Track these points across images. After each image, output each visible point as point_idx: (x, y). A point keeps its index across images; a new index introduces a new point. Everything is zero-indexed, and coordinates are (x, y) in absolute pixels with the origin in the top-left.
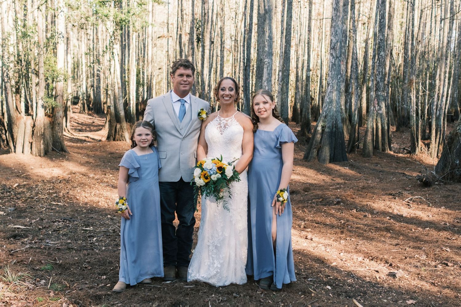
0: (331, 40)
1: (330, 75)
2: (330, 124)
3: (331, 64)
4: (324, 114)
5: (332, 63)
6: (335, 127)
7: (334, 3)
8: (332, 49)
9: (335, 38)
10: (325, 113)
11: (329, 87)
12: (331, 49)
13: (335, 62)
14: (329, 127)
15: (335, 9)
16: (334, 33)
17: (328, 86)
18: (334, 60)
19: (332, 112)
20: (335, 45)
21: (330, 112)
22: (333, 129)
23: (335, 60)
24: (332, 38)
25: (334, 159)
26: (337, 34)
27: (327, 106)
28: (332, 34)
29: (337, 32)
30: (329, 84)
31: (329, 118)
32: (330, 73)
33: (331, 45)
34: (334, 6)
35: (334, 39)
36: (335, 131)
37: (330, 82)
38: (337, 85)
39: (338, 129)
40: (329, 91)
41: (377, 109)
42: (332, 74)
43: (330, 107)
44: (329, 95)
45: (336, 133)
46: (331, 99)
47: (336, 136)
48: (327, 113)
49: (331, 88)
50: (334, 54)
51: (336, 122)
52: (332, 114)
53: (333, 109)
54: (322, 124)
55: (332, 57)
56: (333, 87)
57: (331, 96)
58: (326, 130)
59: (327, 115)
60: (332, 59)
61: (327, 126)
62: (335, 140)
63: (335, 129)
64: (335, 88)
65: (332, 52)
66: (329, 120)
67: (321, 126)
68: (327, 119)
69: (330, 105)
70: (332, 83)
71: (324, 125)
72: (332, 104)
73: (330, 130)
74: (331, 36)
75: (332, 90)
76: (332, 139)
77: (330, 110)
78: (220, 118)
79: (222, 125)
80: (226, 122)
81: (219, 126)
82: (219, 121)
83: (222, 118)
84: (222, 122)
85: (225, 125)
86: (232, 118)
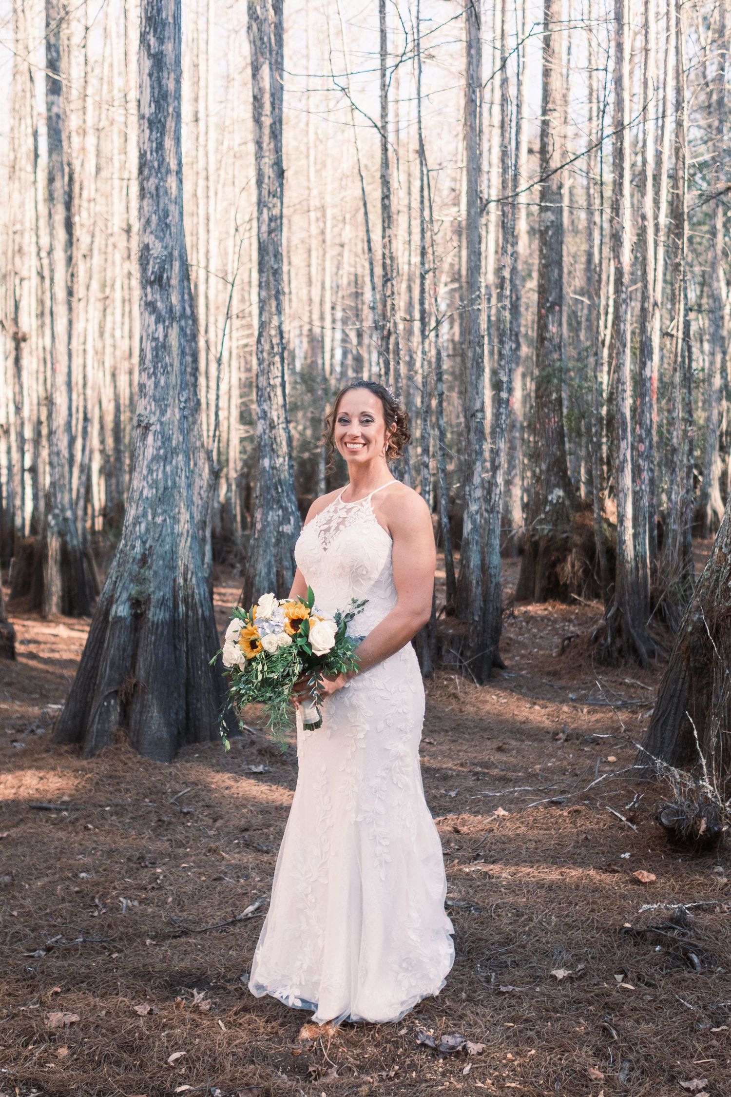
0: (146, 248)
1: (150, 390)
2: (165, 592)
3: (148, 346)
4: (138, 549)
5: (155, 339)
6: (185, 600)
7: (147, 97)
8: (152, 283)
9: (162, 239)
10: (138, 544)
11: (150, 438)
12: (146, 282)
13: (166, 336)
14: (162, 603)
15: (151, 123)
16: (154, 218)
17: (144, 436)
18: (161, 327)
19: (168, 540)
20: (162, 269)
21: (160, 539)
22: (176, 607)
23: (166, 329)
24: (150, 239)
25: (187, 728)
26: (167, 226)
27: (145, 515)
28: (148, 222)
29: (166, 214)
30: (147, 428)
31: (158, 564)
32: (150, 384)
34: (148, 111)
35: (158, 245)
36: (187, 615)
37: (153, 419)
38: (181, 431)
39: (194, 607)
40: (150, 452)
42: (156, 385)
43: (159, 520)
44: (150, 471)
45: (190, 622)
46: (161, 486)
47: (190, 637)
48: (148, 546)
49: (159, 443)
50: (159, 304)
51: (185, 580)
52: (167, 547)
53: (173, 528)
54: (133, 590)
55: (153, 318)
56: (166, 439)
57: (160, 475)
58: (154, 615)
59: (151, 555)
60: (153, 327)
61: (154, 598)
62: (187, 653)
63: (182, 608)
64: (174, 443)
65: (149, 298)
66: (161, 572)
67: (130, 598)
68: (150, 568)
69: (159, 511)
70: (162, 424)
71: (141, 593)
72: (165, 507)
73: (167, 616)
74: (145, 231)
75: (162, 452)
76: (175, 648)
77: (158, 530)
78: (338, 503)
79: (334, 524)
80: (345, 515)
81: (326, 526)
82: (331, 514)
83: (342, 504)
84: (336, 516)
85: (339, 524)
86: (364, 503)
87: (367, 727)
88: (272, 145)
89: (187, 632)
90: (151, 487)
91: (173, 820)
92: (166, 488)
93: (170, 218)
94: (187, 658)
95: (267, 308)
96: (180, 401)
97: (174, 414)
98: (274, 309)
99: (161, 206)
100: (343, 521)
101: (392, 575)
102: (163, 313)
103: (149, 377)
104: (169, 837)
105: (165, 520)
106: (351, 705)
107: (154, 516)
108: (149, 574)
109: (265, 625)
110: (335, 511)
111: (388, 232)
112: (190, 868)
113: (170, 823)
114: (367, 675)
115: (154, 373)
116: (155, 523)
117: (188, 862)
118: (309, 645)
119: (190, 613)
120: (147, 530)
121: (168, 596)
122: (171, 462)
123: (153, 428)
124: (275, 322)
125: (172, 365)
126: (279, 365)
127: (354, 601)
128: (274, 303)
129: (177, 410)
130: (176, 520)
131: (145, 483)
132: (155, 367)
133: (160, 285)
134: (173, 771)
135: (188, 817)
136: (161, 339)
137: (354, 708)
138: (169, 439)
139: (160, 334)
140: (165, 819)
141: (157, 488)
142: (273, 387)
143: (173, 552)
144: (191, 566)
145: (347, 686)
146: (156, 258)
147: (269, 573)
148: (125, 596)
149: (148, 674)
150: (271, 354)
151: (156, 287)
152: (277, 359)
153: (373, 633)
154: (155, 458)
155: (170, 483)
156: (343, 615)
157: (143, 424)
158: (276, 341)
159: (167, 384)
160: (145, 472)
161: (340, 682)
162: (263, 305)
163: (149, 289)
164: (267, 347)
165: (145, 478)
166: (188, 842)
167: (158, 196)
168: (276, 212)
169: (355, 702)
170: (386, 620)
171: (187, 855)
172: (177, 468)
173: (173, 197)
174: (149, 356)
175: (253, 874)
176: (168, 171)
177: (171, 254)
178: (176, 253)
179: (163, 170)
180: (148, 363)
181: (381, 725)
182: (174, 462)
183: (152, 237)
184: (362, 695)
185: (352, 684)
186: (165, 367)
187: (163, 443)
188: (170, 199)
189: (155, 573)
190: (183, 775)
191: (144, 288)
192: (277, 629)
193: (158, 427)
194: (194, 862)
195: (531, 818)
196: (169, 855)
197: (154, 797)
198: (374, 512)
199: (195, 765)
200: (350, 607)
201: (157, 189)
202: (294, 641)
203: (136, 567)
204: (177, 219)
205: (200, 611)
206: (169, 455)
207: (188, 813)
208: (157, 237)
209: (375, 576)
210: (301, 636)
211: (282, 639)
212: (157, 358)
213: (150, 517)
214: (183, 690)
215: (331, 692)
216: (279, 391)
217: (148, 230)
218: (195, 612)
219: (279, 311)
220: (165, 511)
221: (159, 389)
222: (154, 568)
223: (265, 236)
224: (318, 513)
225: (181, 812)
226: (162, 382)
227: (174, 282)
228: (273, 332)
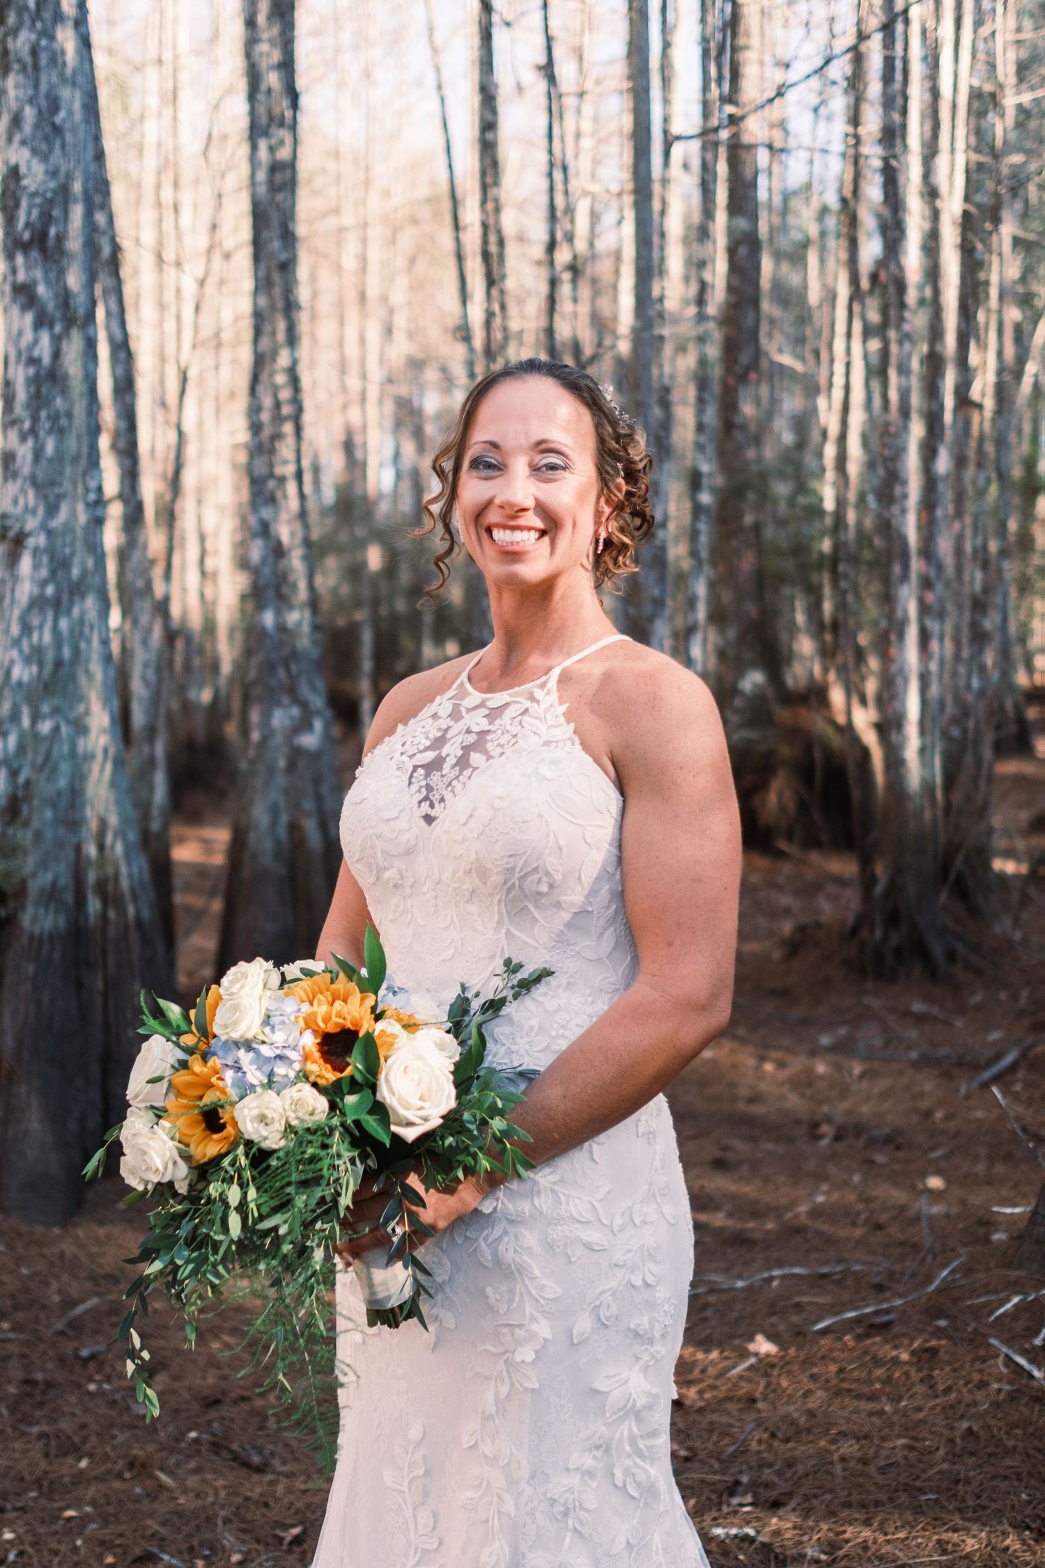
0: (14, 173)
1: (25, 464)
2: (60, 872)
3: (21, 375)
4: (2, 787)
5: (34, 361)
8: (25, 247)
9: (45, 158)
11: (26, 563)
12: (13, 245)
13: (56, 355)
14: (51, 896)
16: (29, 113)
17: (13, 559)
18: (45, 340)
19: (65, 767)
21: (47, 766)
22: (80, 901)
23: (57, 341)
24: (20, 156)
26: (57, 130)
27: (15, 718)
29: (54, 105)
30: (19, 541)
31: (42, 816)
32: (25, 452)
35: (38, 168)
36: (104, 918)
37: (31, 524)
40: (25, 590)
42: (38, 453)
43: (45, 727)
44: (26, 629)
45: (112, 932)
46: (50, 657)
47: (111, 961)
48: (21, 779)
49: (44, 573)
50: (41, 290)
51: (101, 847)
52: (63, 782)
53: (73, 745)
55: (29, 318)
56: (59, 565)
57: (47, 637)
58: (35, 919)
59: (28, 798)
60: (28, 336)
61: (34, 886)
62: (105, 994)
63: (94, 905)
64: (75, 572)
65: (21, 277)
66: (49, 834)
68: (26, 824)
69: (45, 708)
70: (50, 533)
71: (6, 876)
72: (56, 702)
73: (62, 921)
74: (10, 140)
75: (50, 590)
76: (79, 985)
77: (43, 748)
78: (462, 694)
79: (452, 750)
80: (484, 725)
81: (430, 756)
82: (444, 723)
83: (475, 696)
84: (458, 727)
85: (467, 749)
86: (539, 694)
87: (543, 1329)
88: (275, 31)
89: (105, 952)
90: (27, 660)
91: (59, 1377)
92: (58, 664)
93: (62, 114)
94: (105, 1003)
95: (267, 328)
96: (87, 490)
97: (73, 514)
98: (281, 336)
99: (44, 87)
100: (479, 742)
101: (621, 896)
102: (51, 306)
103: (23, 438)
104: (45, 1428)
105: (56, 729)
106: (498, 1262)
107: (35, 718)
108: (24, 836)
109: (244, 1057)
110: (456, 715)
111: (492, 192)
112: (84, 1520)
113: (49, 1385)
114: (544, 1177)
115: (33, 431)
116: (36, 736)
117: (77, 1504)
118: (380, 1110)
119: (112, 914)
120: (21, 748)
121: (63, 881)
122: (69, 612)
123: (31, 542)
124: (284, 359)
125: (69, 415)
126: (290, 441)
127: (511, 967)
128: (281, 326)
129: (80, 507)
130: (80, 728)
131: (15, 654)
132: (35, 419)
133: (44, 251)
134: (68, 1248)
135: (92, 1366)
136: (46, 360)
137: (505, 1271)
138: (65, 564)
139: (44, 349)
140: (39, 1376)
141: (41, 665)
142: (282, 480)
143: (76, 794)
144: (113, 820)
145: (487, 1207)
146: (33, 195)
147: (274, 823)
149: (20, 1043)
150: (278, 418)
151: (35, 254)
152: (288, 428)
153: (564, 1060)
154: (38, 603)
155: (67, 653)
156: (476, 1005)
157: (11, 534)
158: (285, 394)
159: (60, 455)
160: (15, 630)
161: (467, 1195)
162: (260, 321)
163: (20, 259)
164: (267, 402)
165: (16, 643)
166: (85, 1440)
167: (36, 67)
168: (284, 154)
169: (509, 1256)
170: (605, 1021)
171: (80, 1478)
172: (81, 621)
173: (69, 71)
174: (21, 394)
175: (228, 1539)
176: (58, 17)
177: (64, 190)
178: (77, 187)
179: (47, 15)
180: (19, 410)
181: (583, 1324)
182: (76, 611)
183: (25, 153)
184: (530, 1238)
185: (501, 1202)
186: (55, 418)
187: (53, 572)
188: (62, 75)
189: (38, 836)
190: (91, 1256)
191: (10, 257)
192: (280, 1070)
193: (42, 540)
194: (93, 1503)
195: (833, 1368)
196: (38, 1482)
197: (20, 1316)
198: (569, 717)
199: (116, 1230)
200: (498, 982)
201: (34, 52)
202: (333, 1106)
204: (78, 116)
205: (131, 910)
206: (65, 597)
207: (93, 1357)
208: (34, 152)
209: (574, 897)
210: (354, 1086)
211: (296, 1103)
212: (37, 400)
213: (26, 722)
214: (95, 1070)
215: (442, 1224)
216: (291, 488)
217: (17, 138)
218: (122, 912)
219: (292, 339)
220: (56, 711)
221: (44, 464)
222: (35, 824)
223: (262, 190)
224: (405, 720)
225: (77, 1357)
226: (50, 447)
227: (74, 244)
228: (281, 379)
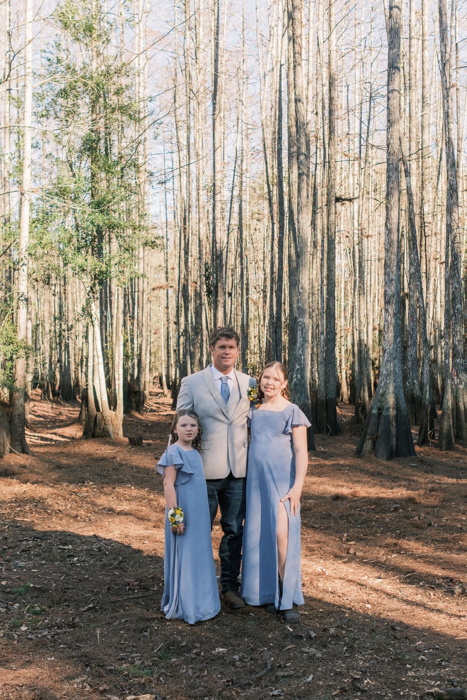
0: (385, 291)
4: (381, 391)
6: (397, 409)
8: (387, 303)
10: (381, 389)
11: (386, 354)
14: (388, 409)
15: (388, 250)
16: (388, 281)
17: (384, 354)
19: (391, 388)
20: (390, 298)
24: (387, 288)
25: (397, 452)
26: (393, 284)
27: (383, 380)
28: (387, 283)
29: (392, 280)
31: (387, 396)
32: (386, 336)
33: (385, 298)
35: (389, 290)
37: (387, 348)
38: (397, 351)
39: (400, 411)
40: (385, 359)
41: (456, 382)
42: (388, 337)
43: (388, 381)
44: (386, 365)
48: (384, 390)
54: (379, 404)
56: (391, 355)
57: (389, 367)
58: (385, 413)
60: (387, 317)
61: (385, 408)
62: (397, 427)
64: (394, 356)
65: (387, 308)
67: (377, 407)
70: (389, 349)
71: (381, 406)
75: (389, 359)
90: (386, 370)
92: (390, 371)
94: (397, 429)
96: (396, 342)
115: (388, 333)
119: (399, 413)
120: (384, 385)
123: (387, 351)
133: (390, 304)
134: (386, 463)
146: (388, 295)
148: (376, 407)
149: (381, 432)
154: (388, 361)
155: (392, 369)
157: (384, 350)
159: (392, 336)
163: (387, 305)
165: (384, 368)
172: (395, 364)
174: (386, 327)
177: (394, 293)
179: (391, 266)
182: (394, 362)
186: (391, 331)
188: (393, 275)
191: (385, 304)
201: (389, 272)
203: (380, 397)
205: (402, 413)
206: (392, 360)
212: (388, 328)
217: (386, 285)
220: (390, 379)
